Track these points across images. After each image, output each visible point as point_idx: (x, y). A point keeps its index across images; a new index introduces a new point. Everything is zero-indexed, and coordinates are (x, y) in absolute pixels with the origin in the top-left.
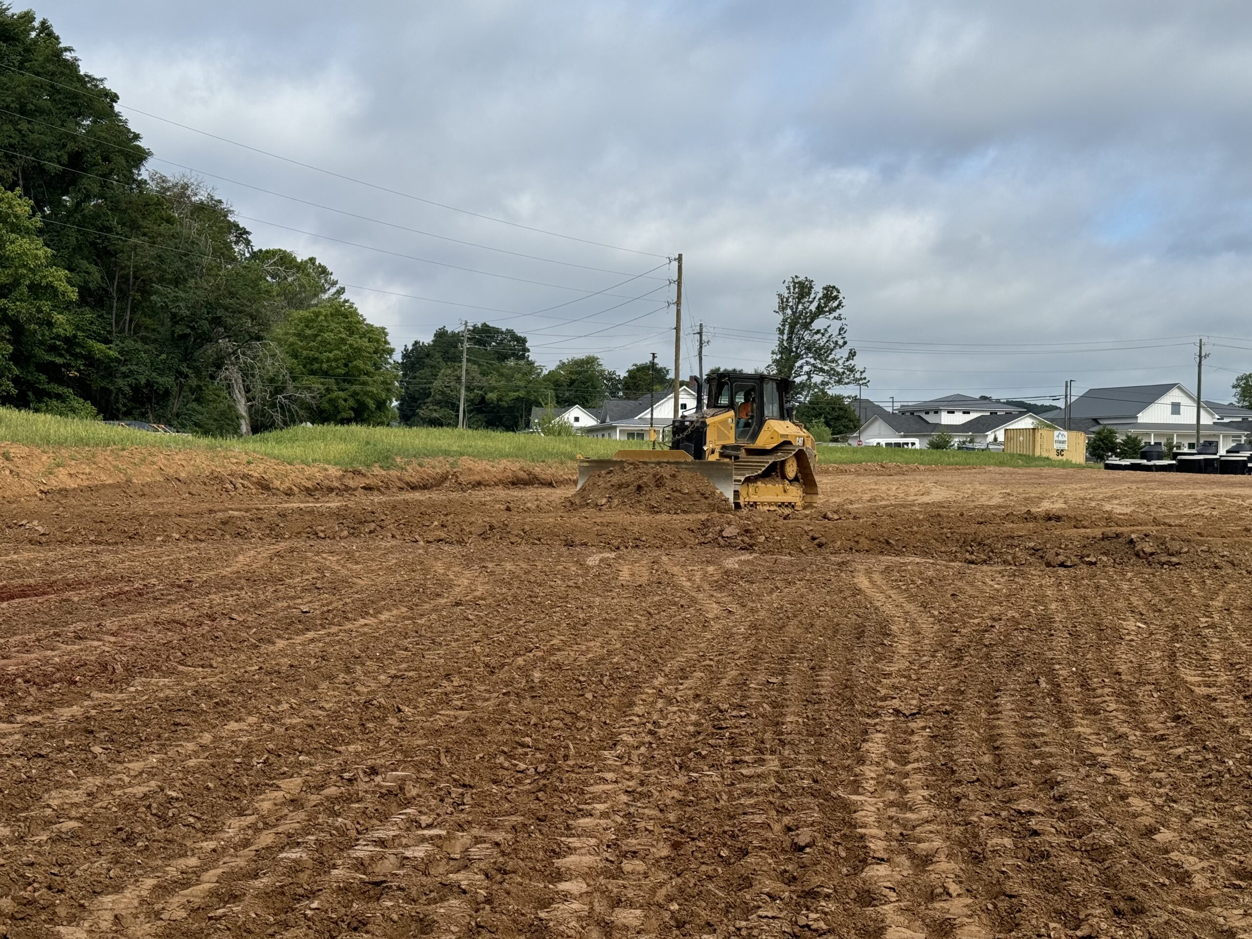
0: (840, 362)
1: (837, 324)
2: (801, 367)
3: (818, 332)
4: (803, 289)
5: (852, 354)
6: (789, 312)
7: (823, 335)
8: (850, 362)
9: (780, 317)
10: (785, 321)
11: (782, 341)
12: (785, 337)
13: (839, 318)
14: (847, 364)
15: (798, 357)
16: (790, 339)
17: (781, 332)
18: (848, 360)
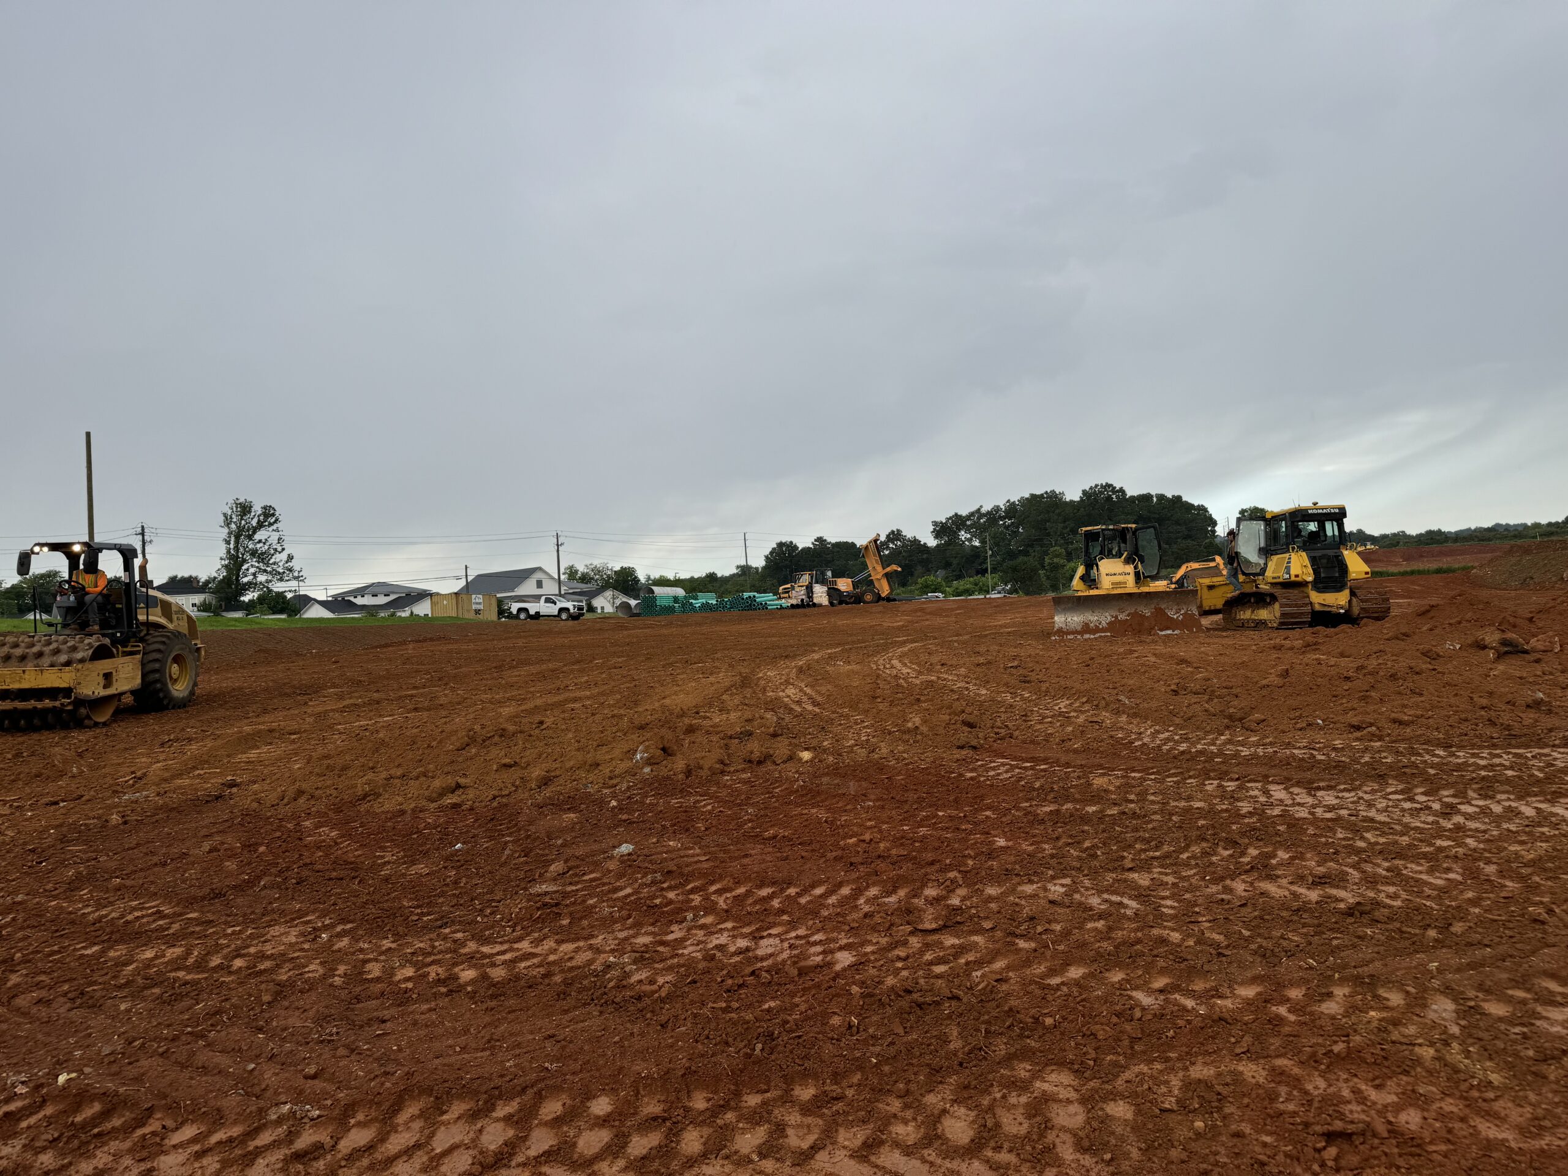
0: (281, 564)
1: (274, 537)
2: (247, 570)
3: (260, 541)
4: (245, 509)
5: (290, 558)
6: (233, 526)
7: (264, 543)
8: (289, 564)
9: (226, 530)
10: (230, 533)
11: (229, 552)
12: (232, 546)
13: (277, 530)
14: (286, 566)
15: (244, 561)
16: (237, 549)
17: (228, 543)
18: (287, 562)
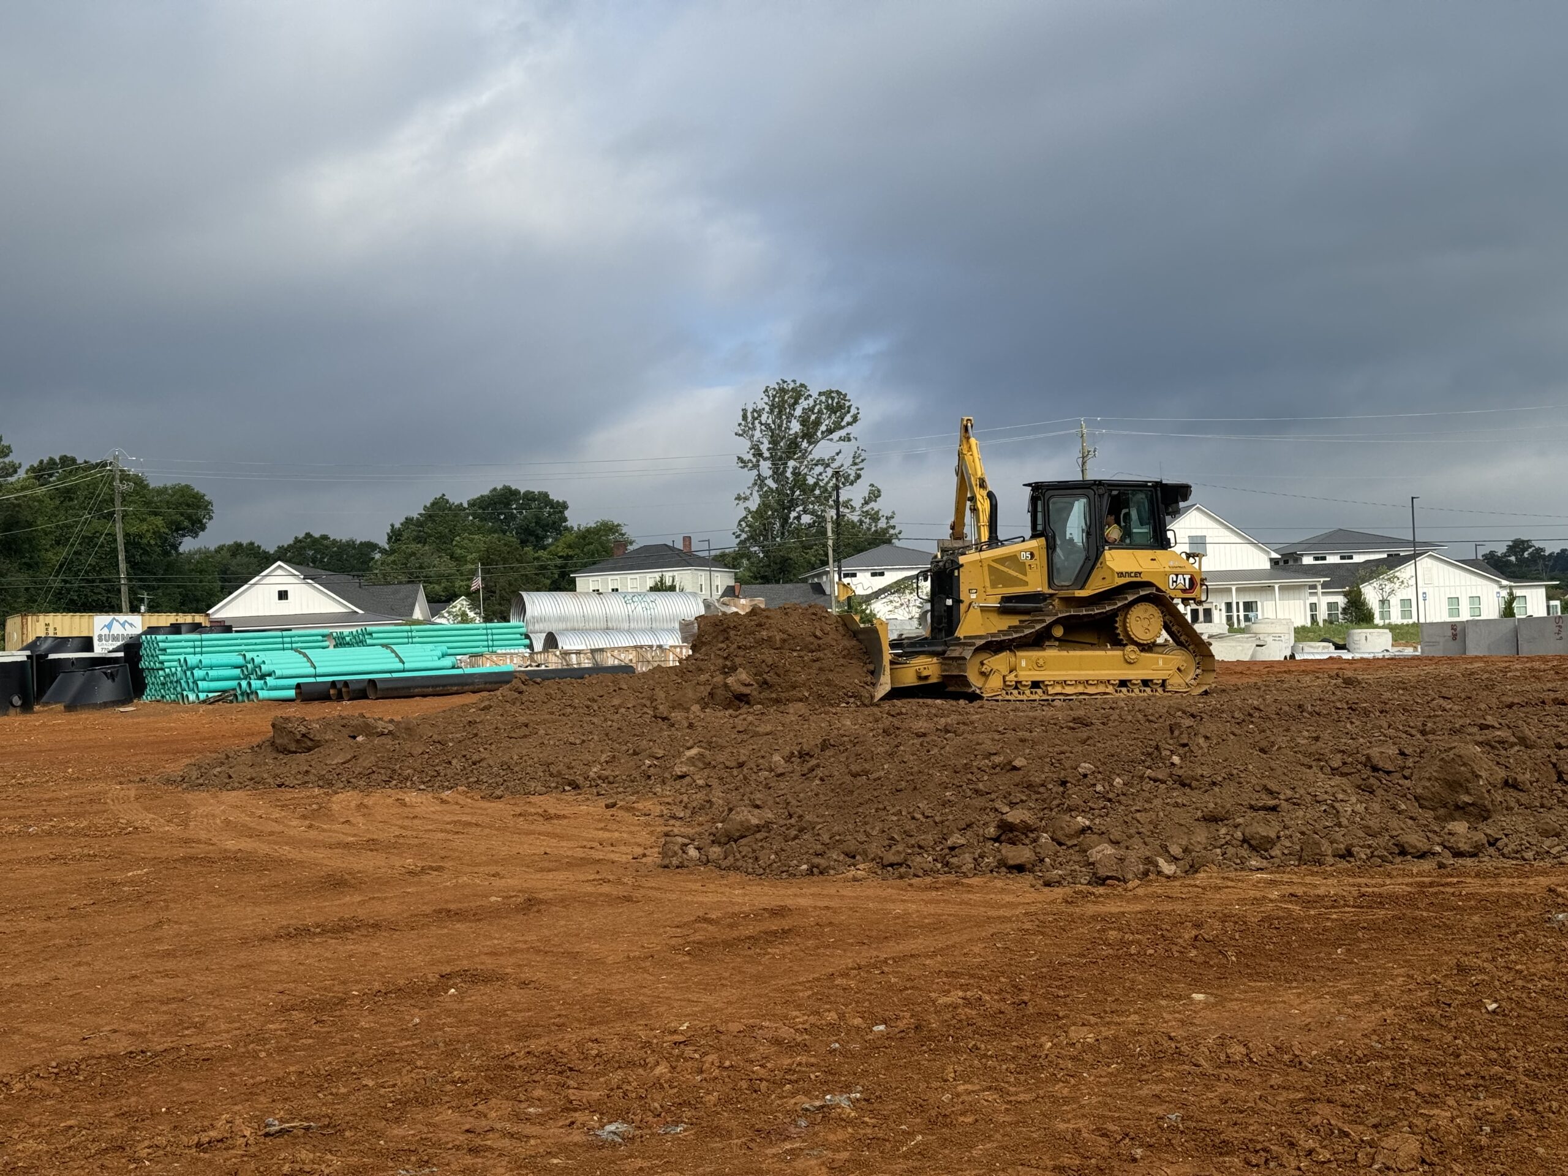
0: (857, 503)
1: (848, 449)
2: (798, 518)
3: (820, 462)
4: (785, 398)
5: (875, 494)
7: (828, 465)
8: (872, 505)
11: (760, 480)
12: (765, 473)
13: (847, 439)
14: (865, 509)
15: (793, 504)
16: (776, 477)
18: (866, 503)
